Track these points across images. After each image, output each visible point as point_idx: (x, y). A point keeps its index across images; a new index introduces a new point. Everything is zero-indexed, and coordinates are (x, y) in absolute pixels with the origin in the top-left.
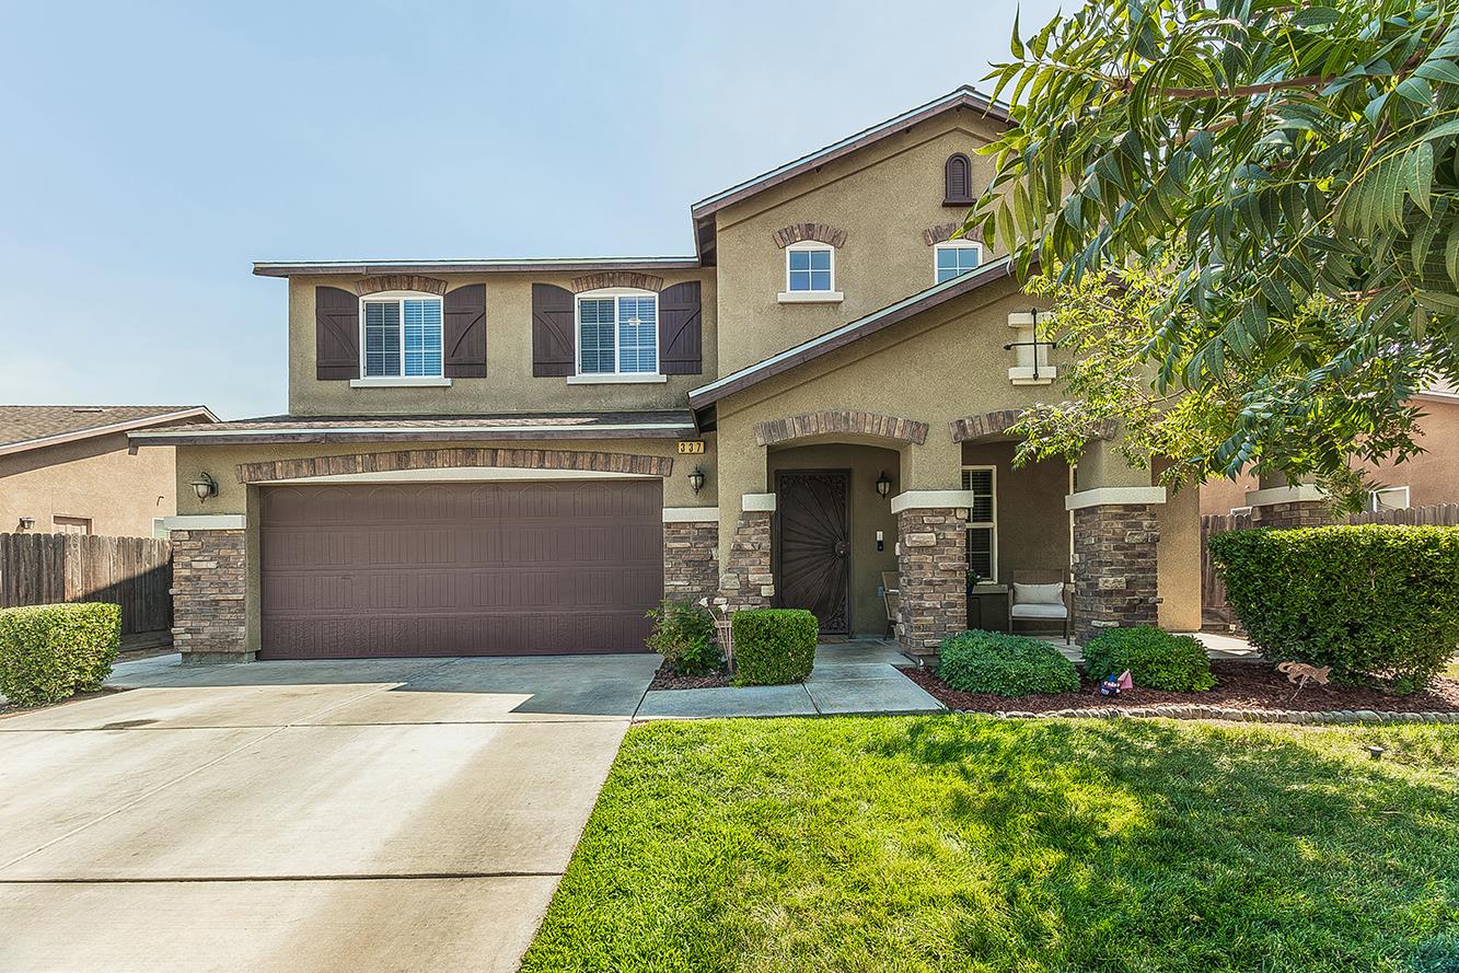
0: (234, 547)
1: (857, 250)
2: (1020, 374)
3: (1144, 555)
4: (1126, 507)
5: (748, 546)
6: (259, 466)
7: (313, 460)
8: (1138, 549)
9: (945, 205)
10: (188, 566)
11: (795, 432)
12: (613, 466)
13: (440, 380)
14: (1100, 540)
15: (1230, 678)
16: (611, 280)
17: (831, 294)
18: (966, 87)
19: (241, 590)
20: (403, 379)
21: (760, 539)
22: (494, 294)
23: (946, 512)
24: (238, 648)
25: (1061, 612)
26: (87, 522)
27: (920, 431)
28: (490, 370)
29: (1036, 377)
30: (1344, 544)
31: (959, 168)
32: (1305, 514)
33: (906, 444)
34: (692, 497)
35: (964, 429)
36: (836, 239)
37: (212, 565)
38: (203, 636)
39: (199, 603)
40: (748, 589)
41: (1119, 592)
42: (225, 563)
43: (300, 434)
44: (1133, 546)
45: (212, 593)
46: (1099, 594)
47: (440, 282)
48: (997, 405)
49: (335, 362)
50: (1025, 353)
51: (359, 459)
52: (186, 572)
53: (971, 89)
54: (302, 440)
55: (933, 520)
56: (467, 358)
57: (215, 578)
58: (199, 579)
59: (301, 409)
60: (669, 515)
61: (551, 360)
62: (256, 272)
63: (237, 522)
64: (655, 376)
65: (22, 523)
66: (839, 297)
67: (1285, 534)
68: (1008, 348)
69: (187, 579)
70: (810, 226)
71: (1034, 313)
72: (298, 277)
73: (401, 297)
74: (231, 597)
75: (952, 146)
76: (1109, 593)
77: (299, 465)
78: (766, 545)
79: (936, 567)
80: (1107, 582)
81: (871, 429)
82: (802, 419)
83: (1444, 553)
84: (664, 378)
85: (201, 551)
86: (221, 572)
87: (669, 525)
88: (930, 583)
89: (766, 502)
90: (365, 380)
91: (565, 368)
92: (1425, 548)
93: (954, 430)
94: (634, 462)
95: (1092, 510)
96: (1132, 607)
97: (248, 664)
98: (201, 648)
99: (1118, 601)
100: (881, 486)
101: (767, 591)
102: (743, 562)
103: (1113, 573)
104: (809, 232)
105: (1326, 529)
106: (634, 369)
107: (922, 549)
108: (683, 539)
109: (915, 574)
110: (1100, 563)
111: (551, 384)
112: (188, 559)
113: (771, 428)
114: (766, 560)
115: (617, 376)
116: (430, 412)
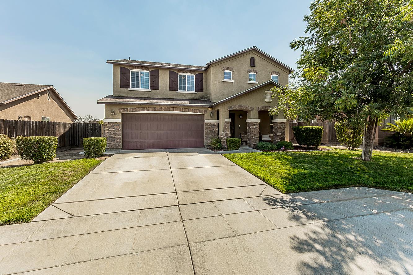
0: (119, 126)
1: (236, 73)
2: (267, 100)
3: (283, 130)
4: (281, 122)
5: (227, 128)
6: (124, 109)
7: (136, 108)
8: (283, 129)
9: (250, 66)
10: (108, 130)
11: (234, 108)
12: (196, 112)
13: (149, 90)
14: (277, 127)
15: (296, 148)
16: (186, 71)
17: (231, 81)
18: (254, 46)
19: (120, 135)
20: (140, 89)
21: (228, 126)
22: (161, 72)
23: (256, 122)
24: (119, 147)
25: (270, 139)
26: (30, 117)
27: (253, 109)
28: (160, 88)
29: (269, 101)
30: (309, 128)
31: (253, 60)
32: (304, 124)
33: (250, 111)
34: (210, 118)
35: (259, 109)
36: (232, 70)
37: (114, 130)
38: (111, 145)
39: (111, 138)
40: (226, 135)
41: (280, 136)
42: (116, 129)
43: (136, 103)
44: (282, 128)
45: (114, 136)
46: (277, 136)
47: (149, 68)
48: (264, 105)
49: (124, 84)
50: (268, 97)
51: (146, 108)
52: (108, 131)
53: (255, 47)
54: (136, 104)
55: (254, 124)
56: (155, 86)
57: (114, 132)
58: (111, 132)
59: (116, 94)
60: (206, 121)
61: (173, 87)
62: (107, 63)
63: (120, 121)
64: (194, 92)
65: (19, 118)
66: (233, 81)
67: (302, 127)
68: (265, 96)
69: (108, 132)
70: (228, 67)
71: (269, 91)
72: (115, 64)
73: (140, 71)
74: (118, 136)
75: (252, 55)
76: (279, 136)
77: (133, 109)
78: (229, 127)
79: (255, 131)
80: (279, 134)
81: (245, 108)
82: (235, 106)
83: (319, 130)
84: (196, 93)
85: (111, 127)
86: (115, 131)
87: (206, 123)
88: (254, 134)
89: (229, 120)
90: (131, 89)
91: (176, 89)
92: (317, 129)
93: (257, 109)
94: (200, 111)
95: (276, 122)
96: (282, 138)
97: (121, 150)
98: (111, 147)
99: (280, 137)
100: (240, 117)
101: (229, 135)
102: (226, 130)
103: (279, 133)
104: (228, 69)
105: (307, 127)
106: (190, 90)
107: (253, 128)
108: (208, 126)
109: (252, 133)
110: (278, 131)
111: (173, 92)
112: (108, 128)
113: (230, 107)
114: (229, 130)
115: (187, 91)
116: (147, 97)
